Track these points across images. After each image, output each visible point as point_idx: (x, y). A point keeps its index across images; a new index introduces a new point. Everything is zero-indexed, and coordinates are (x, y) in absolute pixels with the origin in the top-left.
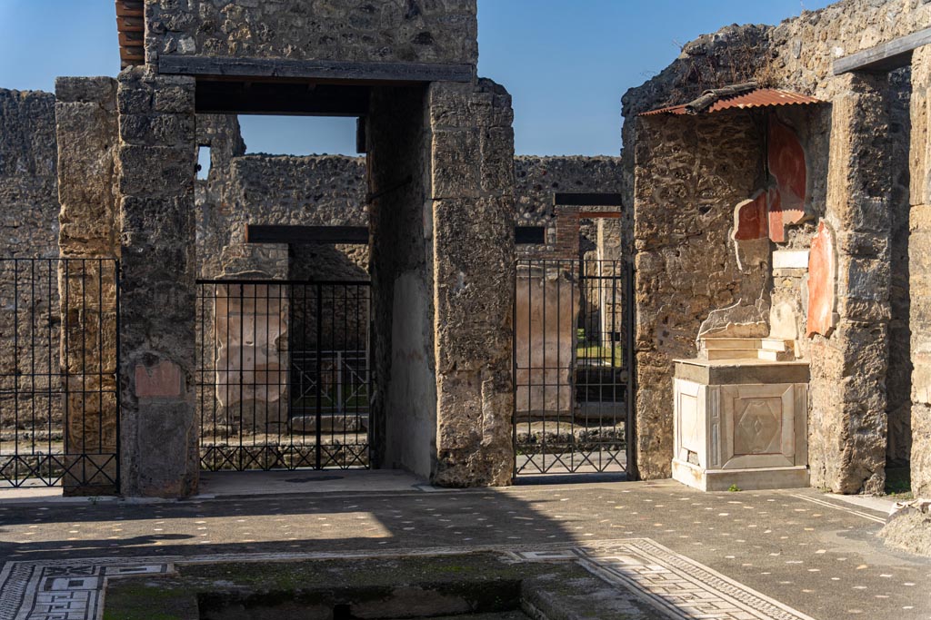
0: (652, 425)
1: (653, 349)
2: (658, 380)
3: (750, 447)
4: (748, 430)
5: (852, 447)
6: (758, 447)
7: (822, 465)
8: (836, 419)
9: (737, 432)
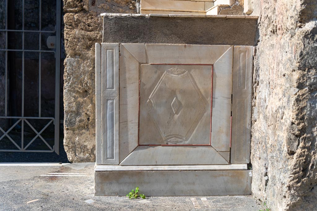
0: (80, 100)
1: (83, 10)
2: (88, 48)
3: (163, 136)
4: (161, 111)
5: (309, 149)
6: (176, 136)
7: (264, 171)
8: (285, 99)
9: (144, 113)
